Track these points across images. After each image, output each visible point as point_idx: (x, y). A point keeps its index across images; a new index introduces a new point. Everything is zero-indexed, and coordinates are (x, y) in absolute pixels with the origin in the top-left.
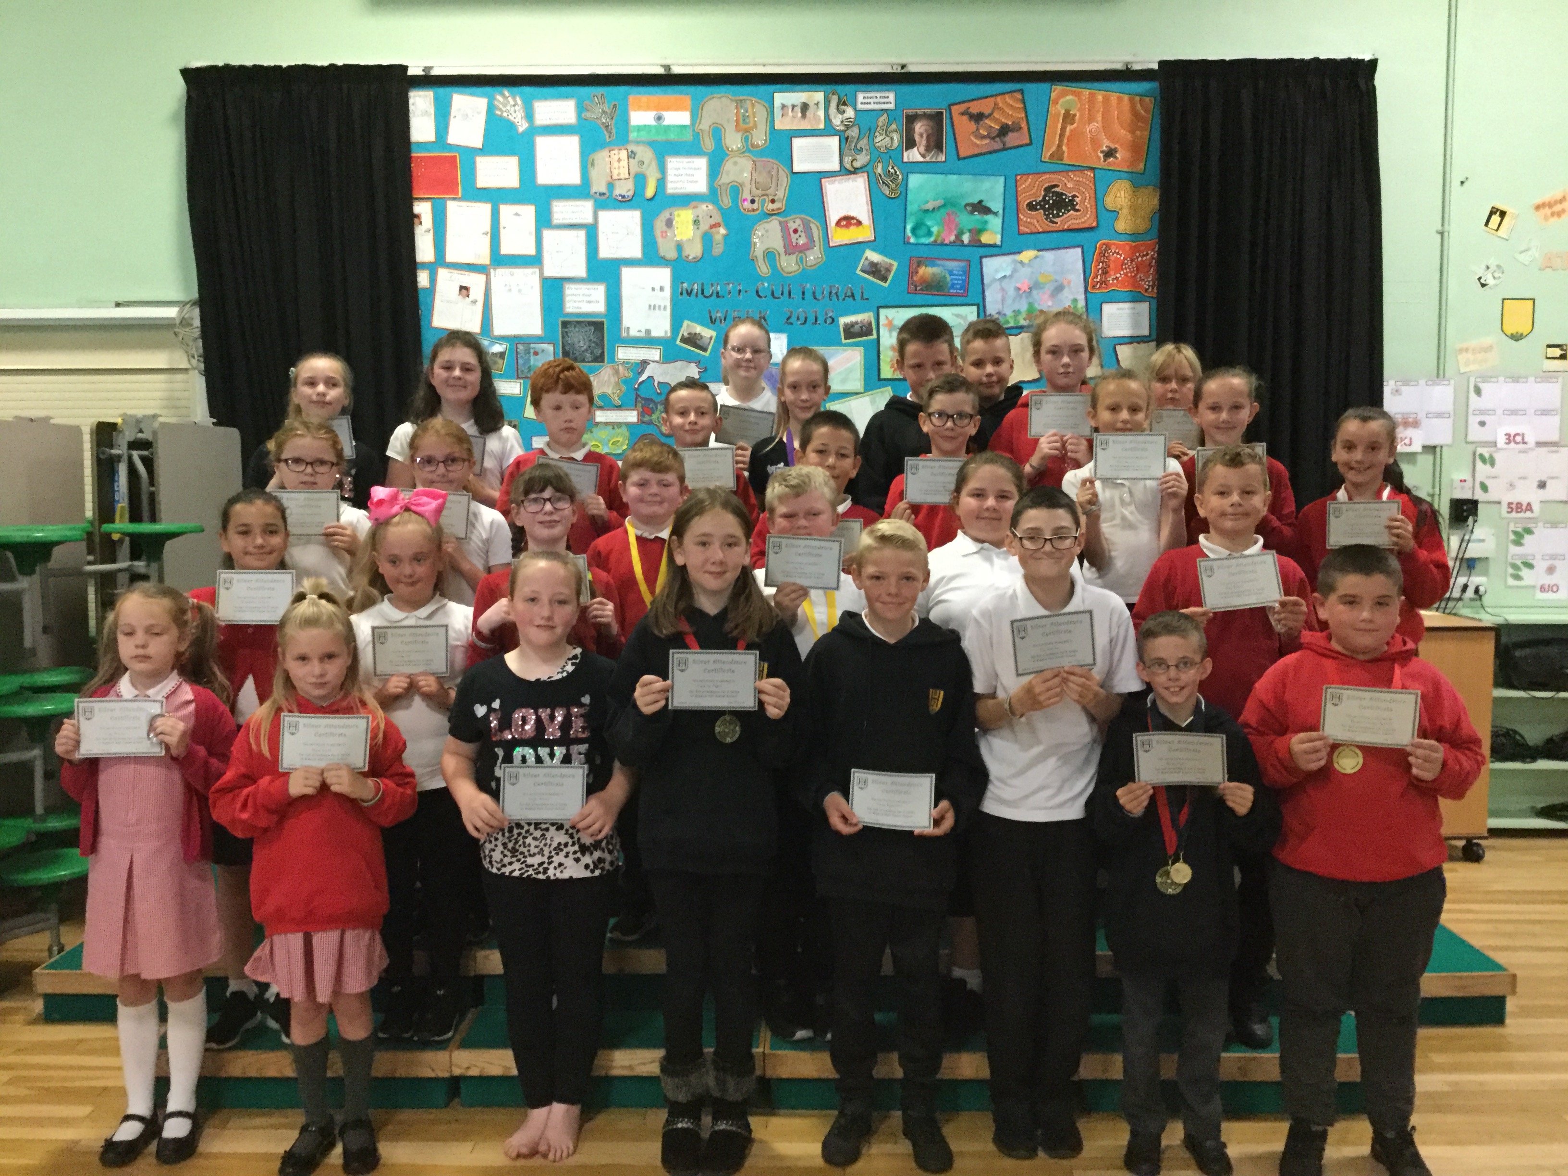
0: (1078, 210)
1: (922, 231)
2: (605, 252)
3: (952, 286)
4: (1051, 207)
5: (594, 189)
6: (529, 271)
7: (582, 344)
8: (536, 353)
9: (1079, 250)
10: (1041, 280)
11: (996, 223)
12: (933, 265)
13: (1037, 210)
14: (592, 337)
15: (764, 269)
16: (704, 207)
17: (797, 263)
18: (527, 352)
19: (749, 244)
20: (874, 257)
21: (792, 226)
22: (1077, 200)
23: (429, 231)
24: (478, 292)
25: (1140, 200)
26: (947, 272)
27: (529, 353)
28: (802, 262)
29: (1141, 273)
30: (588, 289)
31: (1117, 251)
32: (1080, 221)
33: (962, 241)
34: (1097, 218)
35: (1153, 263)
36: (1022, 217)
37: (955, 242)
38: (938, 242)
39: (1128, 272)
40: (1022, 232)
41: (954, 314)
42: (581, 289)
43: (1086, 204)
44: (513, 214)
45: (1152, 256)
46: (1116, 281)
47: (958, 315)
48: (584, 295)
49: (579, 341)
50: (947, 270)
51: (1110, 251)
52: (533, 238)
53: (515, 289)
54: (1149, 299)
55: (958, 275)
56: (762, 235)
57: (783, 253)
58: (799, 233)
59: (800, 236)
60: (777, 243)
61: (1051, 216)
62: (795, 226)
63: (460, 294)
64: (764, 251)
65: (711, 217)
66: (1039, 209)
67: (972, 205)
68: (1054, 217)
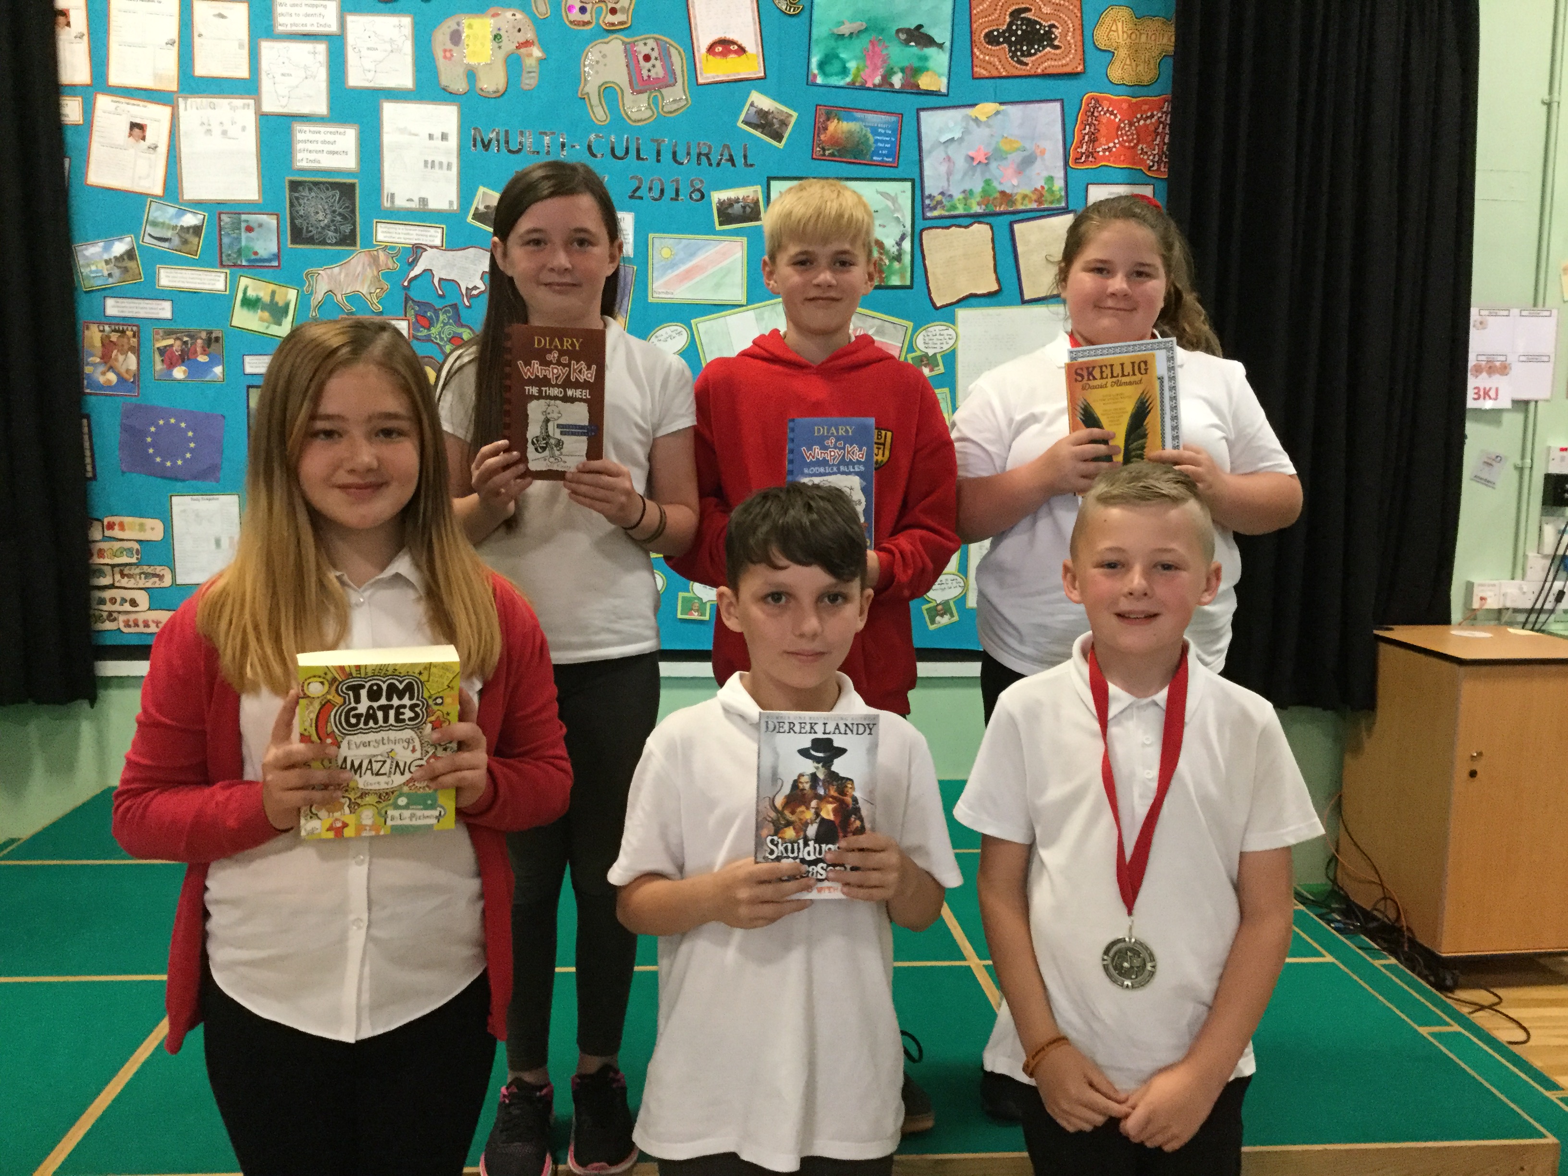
0: (1057, 47)
1: (835, 66)
2: (355, 78)
3: (876, 153)
4: (1020, 41)
6: (239, 103)
7: (320, 216)
8: (249, 229)
9: (1057, 105)
10: (1004, 147)
11: (939, 59)
12: (848, 120)
13: (999, 43)
14: (337, 207)
15: (600, 114)
16: (509, 14)
17: (649, 107)
18: (236, 226)
19: (578, 78)
20: (764, 102)
21: (642, 50)
22: (1057, 32)
23: (81, 36)
24: (158, 133)
25: (1143, 38)
26: (869, 130)
27: (239, 229)
28: (657, 105)
29: (1143, 143)
30: (331, 133)
31: (1110, 109)
32: (1060, 63)
33: (892, 85)
34: (1084, 60)
35: (1160, 130)
36: (978, 53)
37: (880, 85)
38: (857, 84)
39: (1126, 141)
40: (977, 76)
41: (878, 192)
42: (319, 132)
43: (1069, 38)
44: (215, 15)
45: (1159, 118)
46: (1107, 153)
47: (884, 195)
48: (324, 142)
49: (317, 213)
50: (871, 127)
51: (1100, 109)
52: (245, 52)
53: (217, 130)
54: (1154, 181)
55: (885, 135)
56: (597, 62)
57: (628, 91)
58: (653, 61)
59: (654, 66)
60: (619, 74)
61: (1019, 53)
62: (646, 50)
63: (130, 135)
64: (600, 87)
65: (519, 30)
66: (1002, 43)
67: (908, 31)
68: (1023, 55)
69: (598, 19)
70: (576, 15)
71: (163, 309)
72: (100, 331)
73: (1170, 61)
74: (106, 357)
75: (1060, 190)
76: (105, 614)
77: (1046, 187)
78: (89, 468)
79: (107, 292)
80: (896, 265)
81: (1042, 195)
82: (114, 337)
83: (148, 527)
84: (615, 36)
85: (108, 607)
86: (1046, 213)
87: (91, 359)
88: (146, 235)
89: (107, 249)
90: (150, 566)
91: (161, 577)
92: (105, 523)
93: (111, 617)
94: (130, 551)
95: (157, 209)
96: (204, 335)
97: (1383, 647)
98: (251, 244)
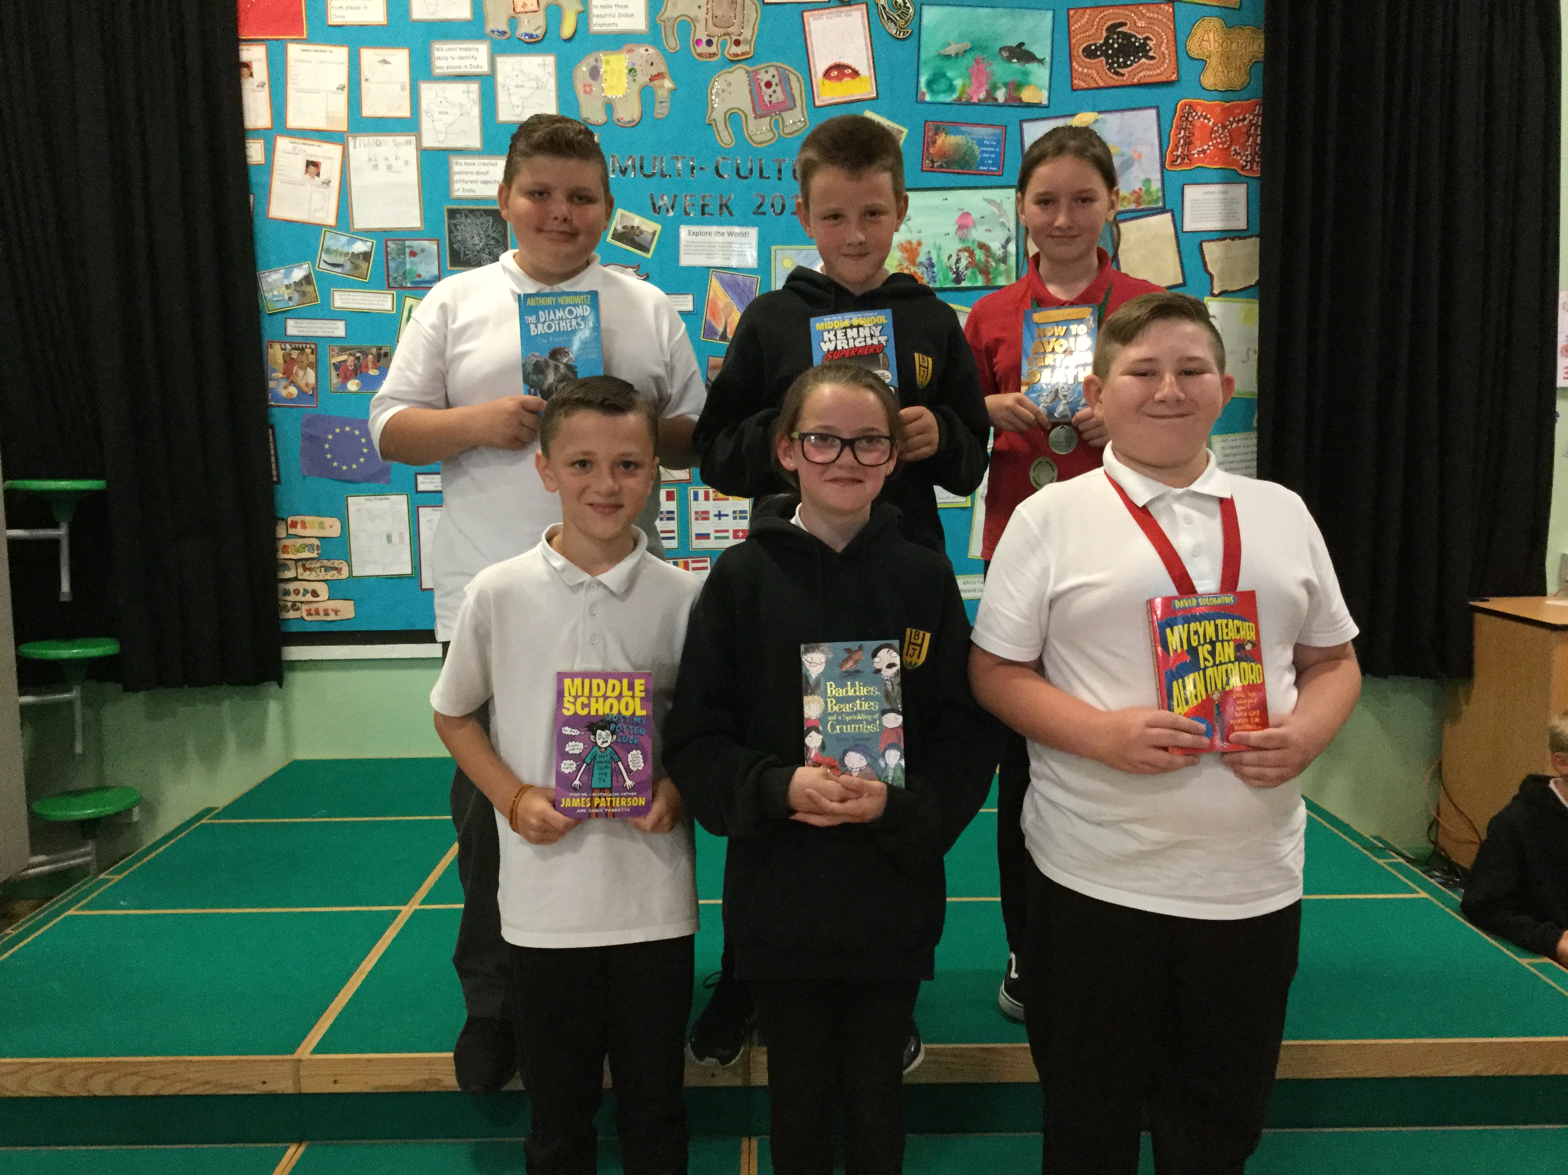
0: (1152, 58)
1: (942, 85)
2: (505, 114)
3: (982, 163)
4: (1117, 53)
5: (491, 26)
6: (401, 139)
7: (476, 240)
8: (413, 254)
9: (1153, 113)
11: (1040, 74)
12: (955, 133)
13: (1096, 57)
14: (490, 232)
15: (725, 137)
16: (642, 50)
17: (771, 130)
18: (401, 251)
19: (705, 105)
21: (764, 77)
22: (1151, 43)
23: (263, 85)
24: (331, 170)
25: (1234, 46)
26: (974, 142)
27: (404, 254)
28: (778, 128)
29: (1236, 145)
30: (484, 164)
31: (1204, 114)
32: (1155, 73)
33: (996, 100)
34: (1177, 69)
35: (1252, 131)
36: (1077, 67)
37: (985, 100)
38: (963, 100)
39: (1219, 144)
40: (1075, 87)
41: (985, 200)
42: (474, 164)
43: (1163, 49)
44: (380, 62)
45: (1250, 121)
46: (1202, 155)
47: (991, 202)
48: (478, 173)
49: (473, 238)
50: (976, 139)
51: (1194, 114)
52: (407, 93)
53: (383, 165)
54: (1248, 180)
55: (991, 146)
56: (723, 91)
57: (751, 115)
58: (773, 87)
59: (774, 92)
60: (742, 101)
61: (1116, 65)
62: (766, 77)
63: (307, 172)
64: (725, 113)
65: (652, 64)
66: (1099, 56)
67: (1010, 49)
68: (1119, 67)
69: (723, 50)
70: (703, 49)
71: (338, 328)
72: (282, 349)
73: (1261, 66)
74: (288, 374)
75: (1157, 191)
76: (290, 604)
77: (1144, 189)
78: (274, 473)
79: (287, 314)
80: (1002, 267)
81: (1140, 197)
82: (295, 354)
83: (327, 525)
84: (739, 65)
85: (292, 598)
86: (1144, 213)
87: (274, 375)
88: (322, 262)
89: (287, 275)
90: (329, 560)
91: (338, 570)
92: (289, 522)
93: (295, 607)
94: (311, 547)
95: (331, 238)
96: (374, 351)
97: (1478, 616)
98: (414, 268)
